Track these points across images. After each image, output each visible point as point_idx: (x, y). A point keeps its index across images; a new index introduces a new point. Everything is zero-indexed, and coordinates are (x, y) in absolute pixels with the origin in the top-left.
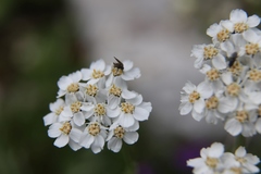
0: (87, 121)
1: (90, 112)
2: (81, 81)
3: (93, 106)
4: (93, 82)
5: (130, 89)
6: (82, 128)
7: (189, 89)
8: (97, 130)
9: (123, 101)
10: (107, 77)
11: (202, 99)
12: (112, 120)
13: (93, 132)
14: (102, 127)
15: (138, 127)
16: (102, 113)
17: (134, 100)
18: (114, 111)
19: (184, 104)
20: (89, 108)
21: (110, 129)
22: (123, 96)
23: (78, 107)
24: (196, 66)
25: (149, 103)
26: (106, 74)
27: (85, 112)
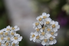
0: (5, 42)
1: (6, 40)
2: (4, 32)
3: (7, 38)
4: (7, 32)
5: (17, 33)
6: (4, 44)
7: (32, 34)
8: (8, 44)
9: (15, 36)
10: (11, 30)
11: (35, 36)
12: (12, 41)
13: (7, 45)
15: (19, 43)
16: (9, 40)
17: (18, 36)
18: (12, 39)
19: (31, 38)
20: (6, 39)
21: (12, 44)
23: (3, 38)
24: (34, 28)
25: (22, 37)
26: (10, 29)
27: (5, 40)
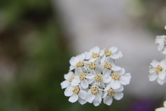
0: (90, 85)
1: (92, 80)
2: (85, 60)
3: (93, 76)
4: (92, 60)
5: (117, 65)
6: (87, 90)
7: (155, 64)
8: (97, 91)
9: (112, 72)
10: (101, 57)
11: (164, 71)
12: (106, 84)
13: (94, 92)
14: (100, 89)
15: (122, 89)
16: (99, 80)
17: (119, 72)
18: (107, 78)
19: (152, 74)
20: (91, 77)
21: (105, 90)
22: (112, 69)
23: (84, 76)
24: (159, 49)
25: (129, 74)
26: (101, 55)
27: (88, 80)
